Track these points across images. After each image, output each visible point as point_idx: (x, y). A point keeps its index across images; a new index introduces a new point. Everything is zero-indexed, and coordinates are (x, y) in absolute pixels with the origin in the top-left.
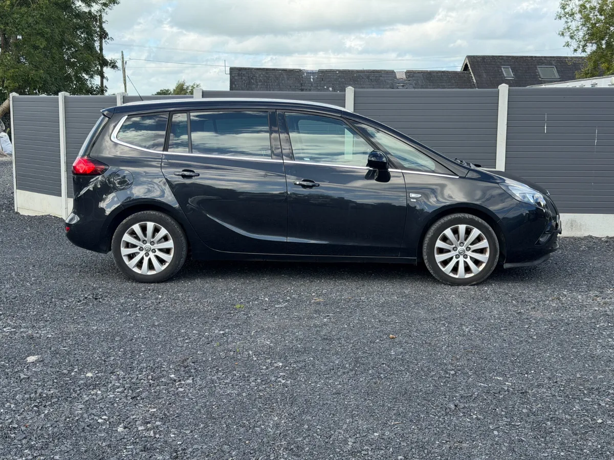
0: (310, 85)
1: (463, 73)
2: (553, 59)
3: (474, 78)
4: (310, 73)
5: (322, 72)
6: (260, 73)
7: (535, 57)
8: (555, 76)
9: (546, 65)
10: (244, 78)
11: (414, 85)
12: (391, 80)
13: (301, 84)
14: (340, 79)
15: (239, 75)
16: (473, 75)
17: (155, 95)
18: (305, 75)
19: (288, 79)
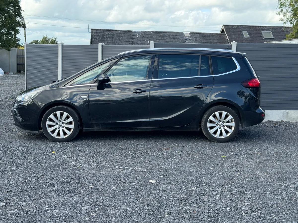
0: (137, 39)
1: (221, 34)
2: (270, 28)
3: (227, 37)
4: (137, 33)
5: (143, 32)
6: (109, 32)
7: (261, 26)
8: (272, 37)
9: (266, 31)
10: (99, 35)
11: (195, 40)
12: (182, 37)
13: (132, 39)
14: (153, 37)
15: (96, 33)
16: (227, 36)
17: (30, 43)
18: (134, 34)
19: (124, 36)
